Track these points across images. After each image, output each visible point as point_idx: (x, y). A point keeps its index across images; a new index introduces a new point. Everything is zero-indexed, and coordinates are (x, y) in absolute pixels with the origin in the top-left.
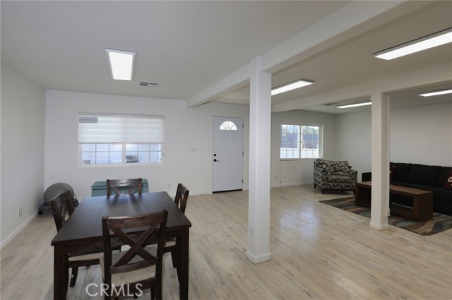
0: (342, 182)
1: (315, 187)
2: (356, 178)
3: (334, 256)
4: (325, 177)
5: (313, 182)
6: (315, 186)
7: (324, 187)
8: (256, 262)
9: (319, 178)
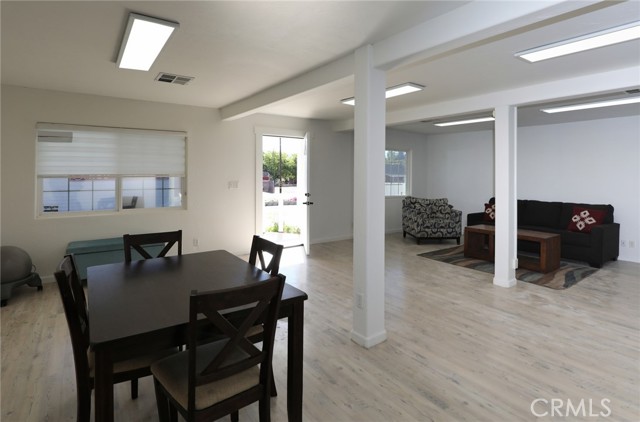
0: (442, 227)
1: (405, 236)
2: (460, 221)
3: (467, 326)
4: (420, 222)
5: (401, 229)
6: (405, 233)
7: (419, 235)
8: (368, 345)
9: (413, 223)
